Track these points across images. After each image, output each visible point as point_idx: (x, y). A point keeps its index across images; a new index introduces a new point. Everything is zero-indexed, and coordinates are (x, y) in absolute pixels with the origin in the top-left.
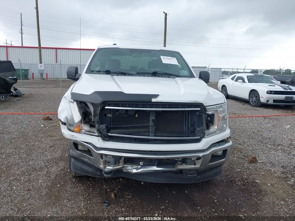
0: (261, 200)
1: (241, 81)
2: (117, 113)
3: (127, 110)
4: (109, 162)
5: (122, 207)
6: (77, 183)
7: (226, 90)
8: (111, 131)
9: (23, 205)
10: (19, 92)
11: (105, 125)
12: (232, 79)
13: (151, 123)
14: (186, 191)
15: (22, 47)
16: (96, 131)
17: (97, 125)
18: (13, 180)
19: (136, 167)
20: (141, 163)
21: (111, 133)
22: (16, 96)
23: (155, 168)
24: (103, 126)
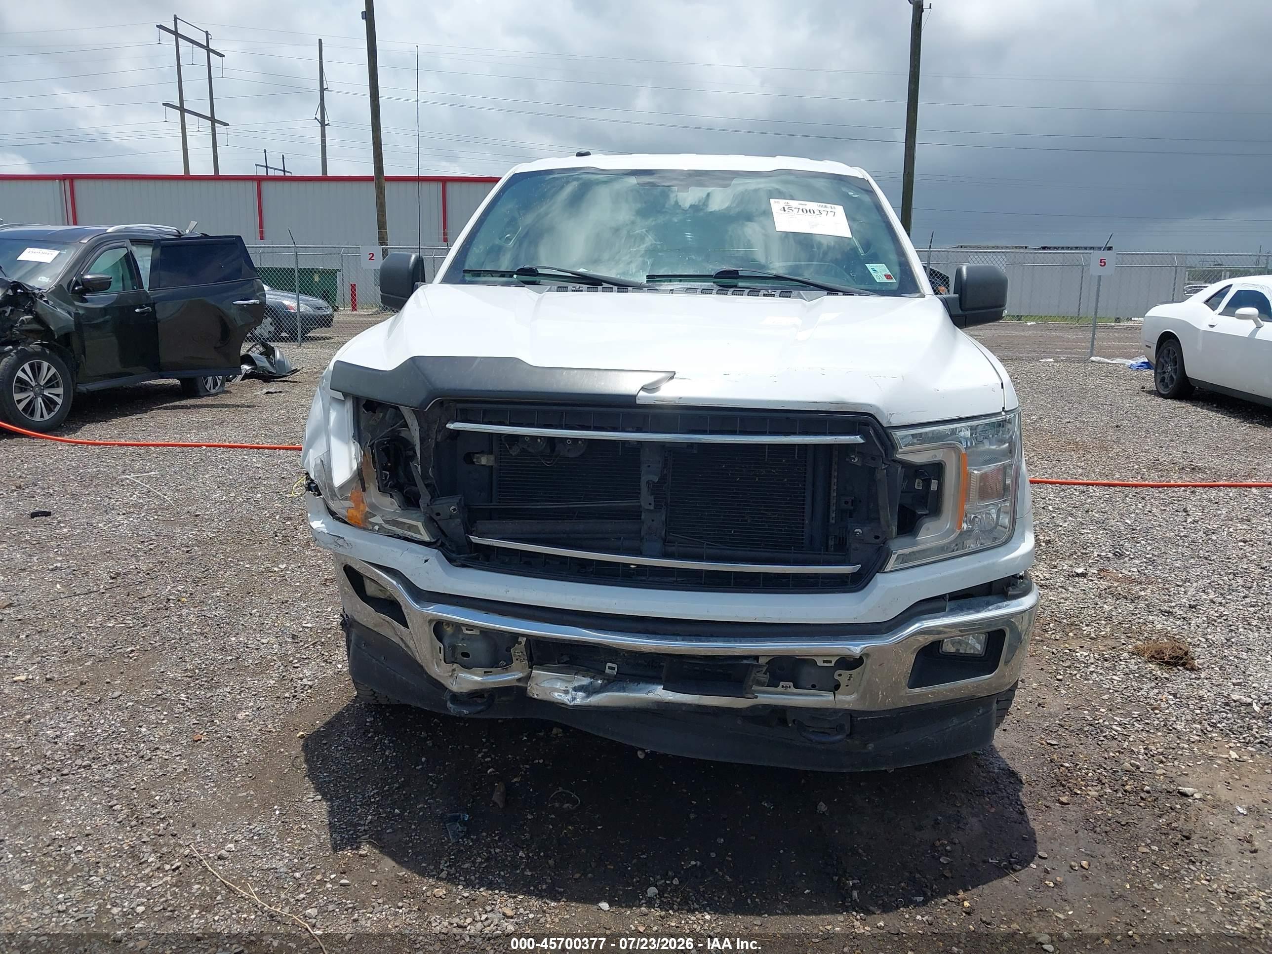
0: (1175, 876)
1: (1253, 311)
2: (514, 452)
3: (551, 440)
4: (466, 655)
5: (518, 846)
6: (376, 733)
7: (1178, 360)
8: (482, 525)
9: (153, 797)
10: (281, 363)
11: (456, 499)
12: (1213, 302)
13: (646, 500)
14: (822, 807)
15: (325, 178)
16: (420, 525)
17: (425, 499)
18: (148, 702)
19: (585, 681)
20: (611, 669)
21: (481, 535)
22: (267, 377)
23: (659, 693)
24: (450, 507)
